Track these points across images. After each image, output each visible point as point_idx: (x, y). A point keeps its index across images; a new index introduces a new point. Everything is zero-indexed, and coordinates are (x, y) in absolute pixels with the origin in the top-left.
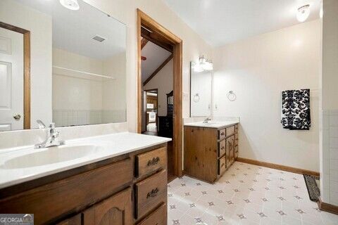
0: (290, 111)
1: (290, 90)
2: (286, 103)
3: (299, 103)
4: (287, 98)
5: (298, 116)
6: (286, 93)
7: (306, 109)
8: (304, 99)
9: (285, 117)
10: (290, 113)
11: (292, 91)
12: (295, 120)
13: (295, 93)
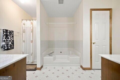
0: (7, 40)
1: (6, 29)
2: (5, 36)
3: (10, 37)
4: (5, 33)
5: (10, 43)
6: (5, 30)
7: (13, 39)
8: (12, 35)
9: (5, 44)
10: (7, 42)
11: (7, 30)
12: (9, 45)
13: (9, 31)
